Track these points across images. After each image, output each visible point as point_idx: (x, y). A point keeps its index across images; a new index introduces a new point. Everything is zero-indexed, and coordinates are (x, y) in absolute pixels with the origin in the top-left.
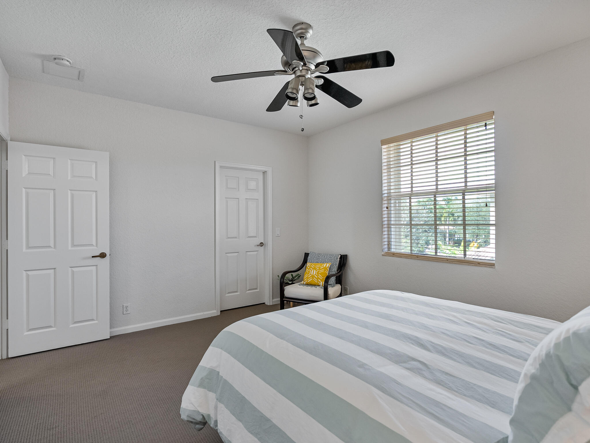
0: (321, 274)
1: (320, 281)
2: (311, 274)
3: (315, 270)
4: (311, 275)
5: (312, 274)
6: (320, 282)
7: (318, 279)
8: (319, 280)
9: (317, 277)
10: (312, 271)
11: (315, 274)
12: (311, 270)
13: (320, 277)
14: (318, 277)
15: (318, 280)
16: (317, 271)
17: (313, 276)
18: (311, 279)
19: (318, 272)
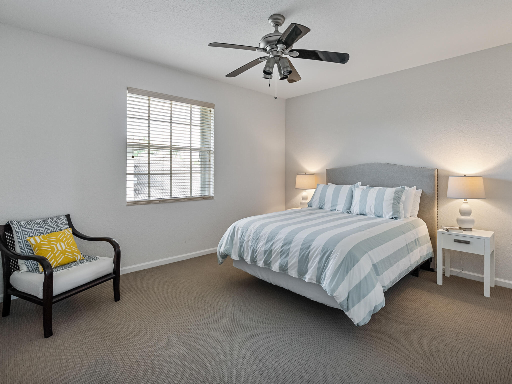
0: (72, 245)
1: (77, 254)
2: (58, 250)
3: (61, 243)
4: (59, 252)
5: (60, 249)
6: (77, 256)
7: (72, 252)
8: (75, 253)
9: (70, 251)
10: (58, 245)
11: (66, 248)
12: (56, 245)
13: (74, 249)
14: (72, 250)
15: (73, 254)
16: (66, 243)
17: (63, 252)
18: (62, 256)
19: (68, 243)
